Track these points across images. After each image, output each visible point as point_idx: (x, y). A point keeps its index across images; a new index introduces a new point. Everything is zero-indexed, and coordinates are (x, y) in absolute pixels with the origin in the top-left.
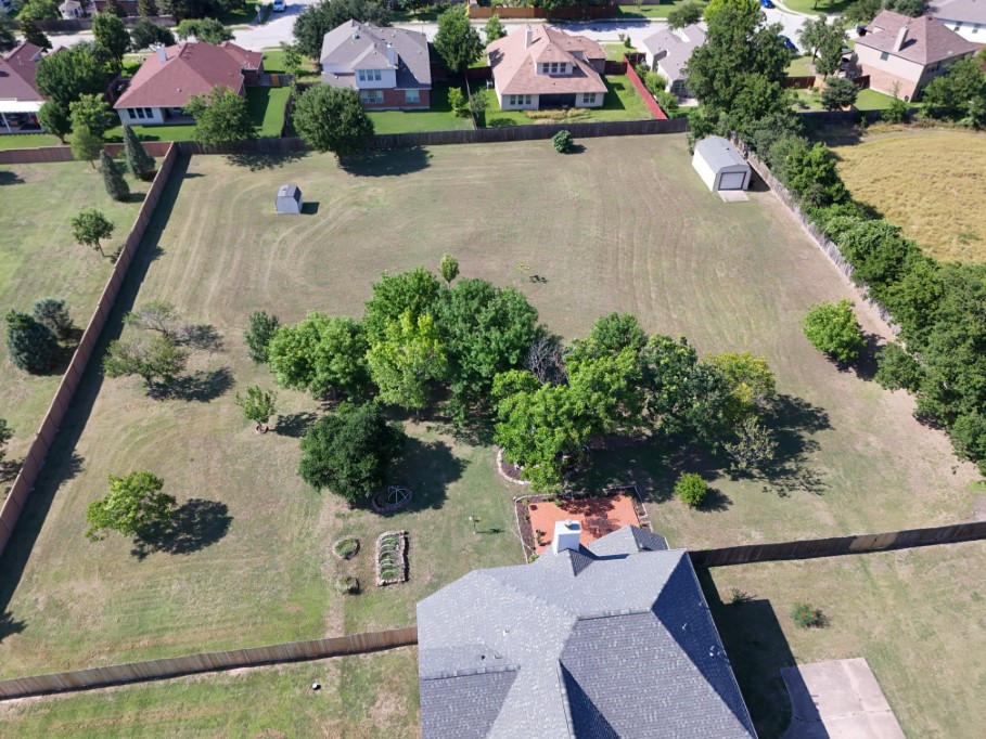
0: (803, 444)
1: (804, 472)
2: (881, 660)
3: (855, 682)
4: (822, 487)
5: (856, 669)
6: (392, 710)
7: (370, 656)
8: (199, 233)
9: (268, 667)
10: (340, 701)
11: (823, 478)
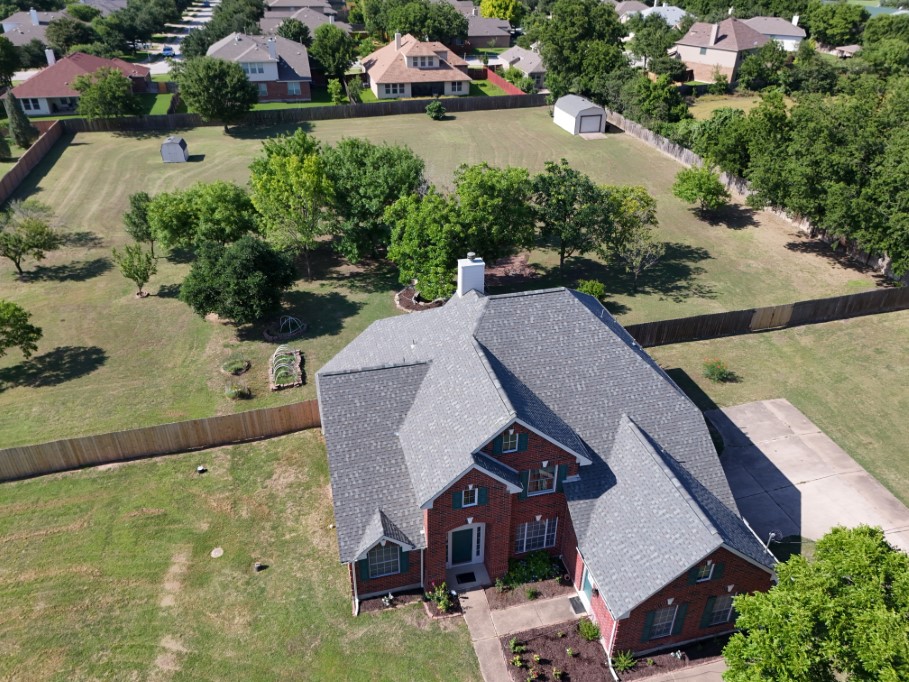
0: (690, 270)
1: (695, 286)
2: (802, 400)
3: (780, 415)
4: (714, 294)
5: (780, 407)
6: (292, 479)
7: (264, 443)
8: (82, 177)
9: (145, 460)
10: (230, 478)
11: (714, 289)
